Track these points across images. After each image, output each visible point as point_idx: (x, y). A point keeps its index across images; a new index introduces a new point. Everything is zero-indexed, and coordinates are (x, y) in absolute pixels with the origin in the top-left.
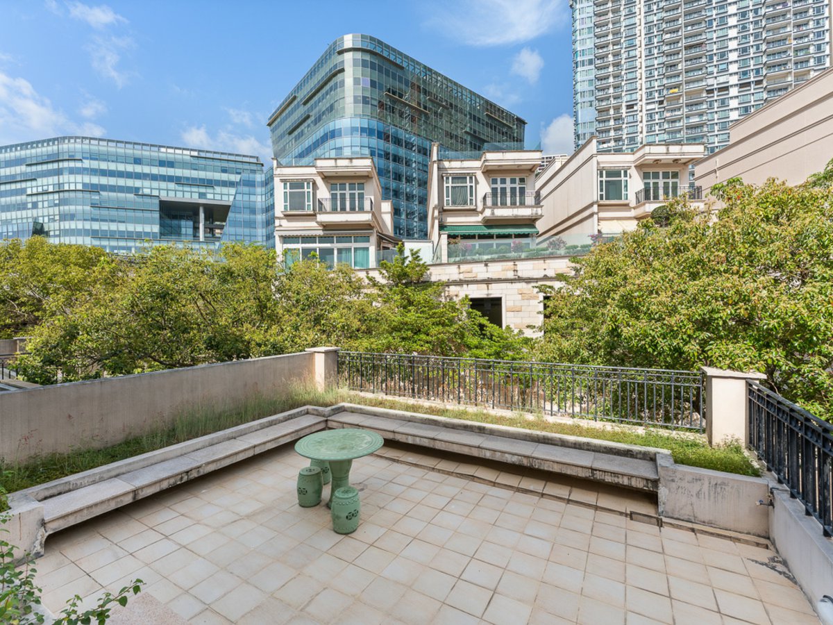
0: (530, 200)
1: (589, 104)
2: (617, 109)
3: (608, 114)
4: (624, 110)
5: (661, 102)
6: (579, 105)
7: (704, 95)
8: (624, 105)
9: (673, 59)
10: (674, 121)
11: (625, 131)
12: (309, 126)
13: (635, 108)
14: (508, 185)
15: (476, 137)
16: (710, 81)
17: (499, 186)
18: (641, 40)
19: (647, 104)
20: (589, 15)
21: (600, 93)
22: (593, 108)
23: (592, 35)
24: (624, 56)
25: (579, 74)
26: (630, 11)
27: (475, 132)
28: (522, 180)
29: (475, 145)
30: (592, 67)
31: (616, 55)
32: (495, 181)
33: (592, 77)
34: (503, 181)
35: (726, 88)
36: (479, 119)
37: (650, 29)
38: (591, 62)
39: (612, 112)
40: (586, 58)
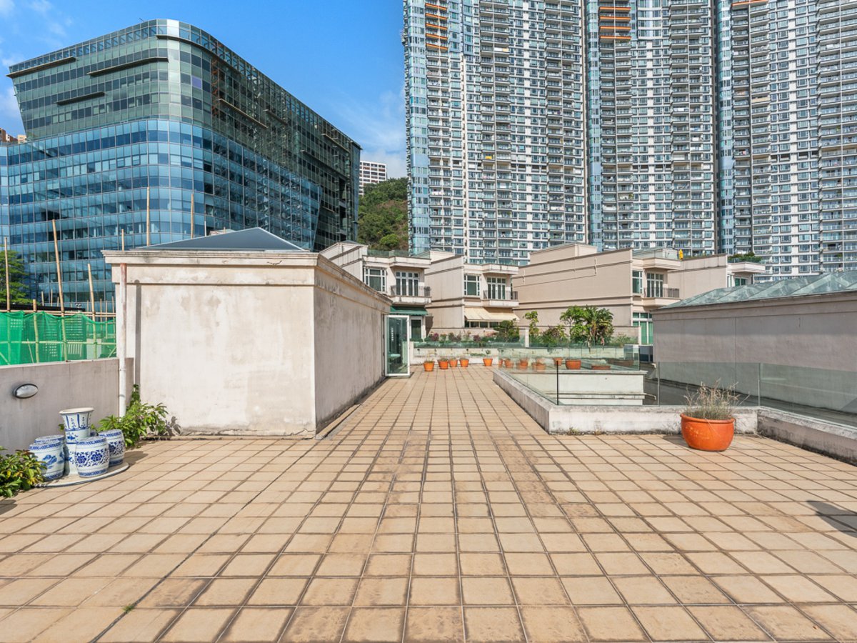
0: (421, 292)
1: (422, 150)
2: (446, 161)
3: (438, 164)
4: (451, 164)
5: (479, 165)
6: (414, 149)
7: (510, 167)
8: (451, 159)
9: (488, 130)
10: (489, 184)
11: (452, 183)
12: (102, 107)
13: (460, 164)
14: (407, 278)
15: (314, 159)
16: (514, 157)
17: (401, 278)
18: (464, 104)
19: (469, 163)
20: (422, 66)
21: (432, 143)
22: (426, 155)
23: (425, 86)
24: (452, 114)
25: (413, 119)
26: (455, 75)
27: (313, 153)
28: (416, 275)
29: (313, 167)
30: (425, 116)
31: (445, 111)
32: (398, 274)
33: (425, 126)
34: (404, 275)
35: (524, 166)
36: (317, 139)
37: (471, 98)
38: (424, 111)
39: (441, 163)
40: (421, 106)
